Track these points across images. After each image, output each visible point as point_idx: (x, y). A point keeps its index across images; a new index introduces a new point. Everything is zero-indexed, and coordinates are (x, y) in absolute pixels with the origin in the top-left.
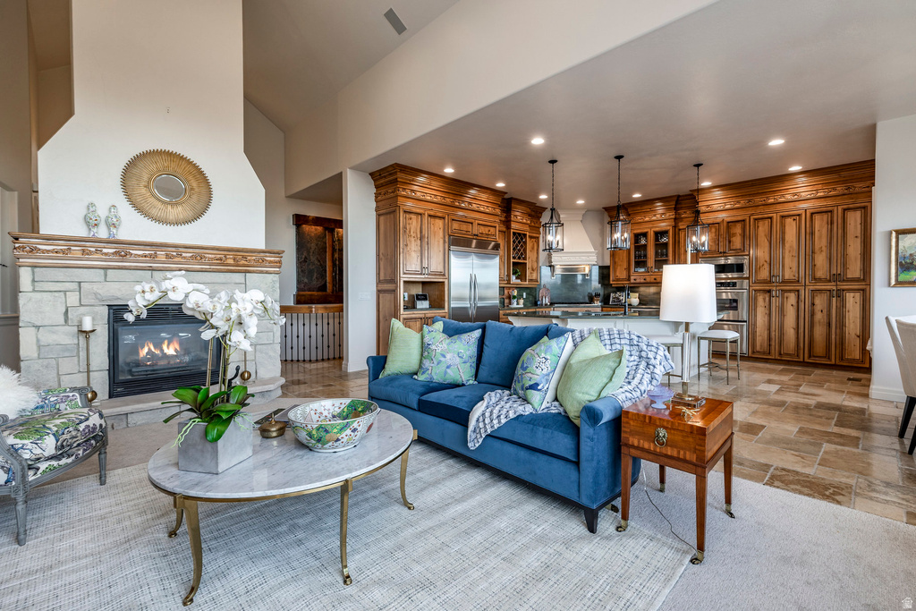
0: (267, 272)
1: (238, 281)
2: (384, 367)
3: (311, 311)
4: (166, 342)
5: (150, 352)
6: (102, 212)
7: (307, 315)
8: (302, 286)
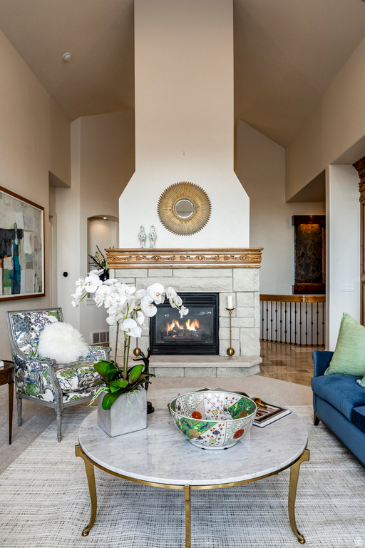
0: (249, 267)
1: (228, 275)
2: (328, 365)
3: (302, 301)
4: (189, 321)
5: (176, 327)
6: (148, 232)
7: (298, 304)
8: (300, 278)
